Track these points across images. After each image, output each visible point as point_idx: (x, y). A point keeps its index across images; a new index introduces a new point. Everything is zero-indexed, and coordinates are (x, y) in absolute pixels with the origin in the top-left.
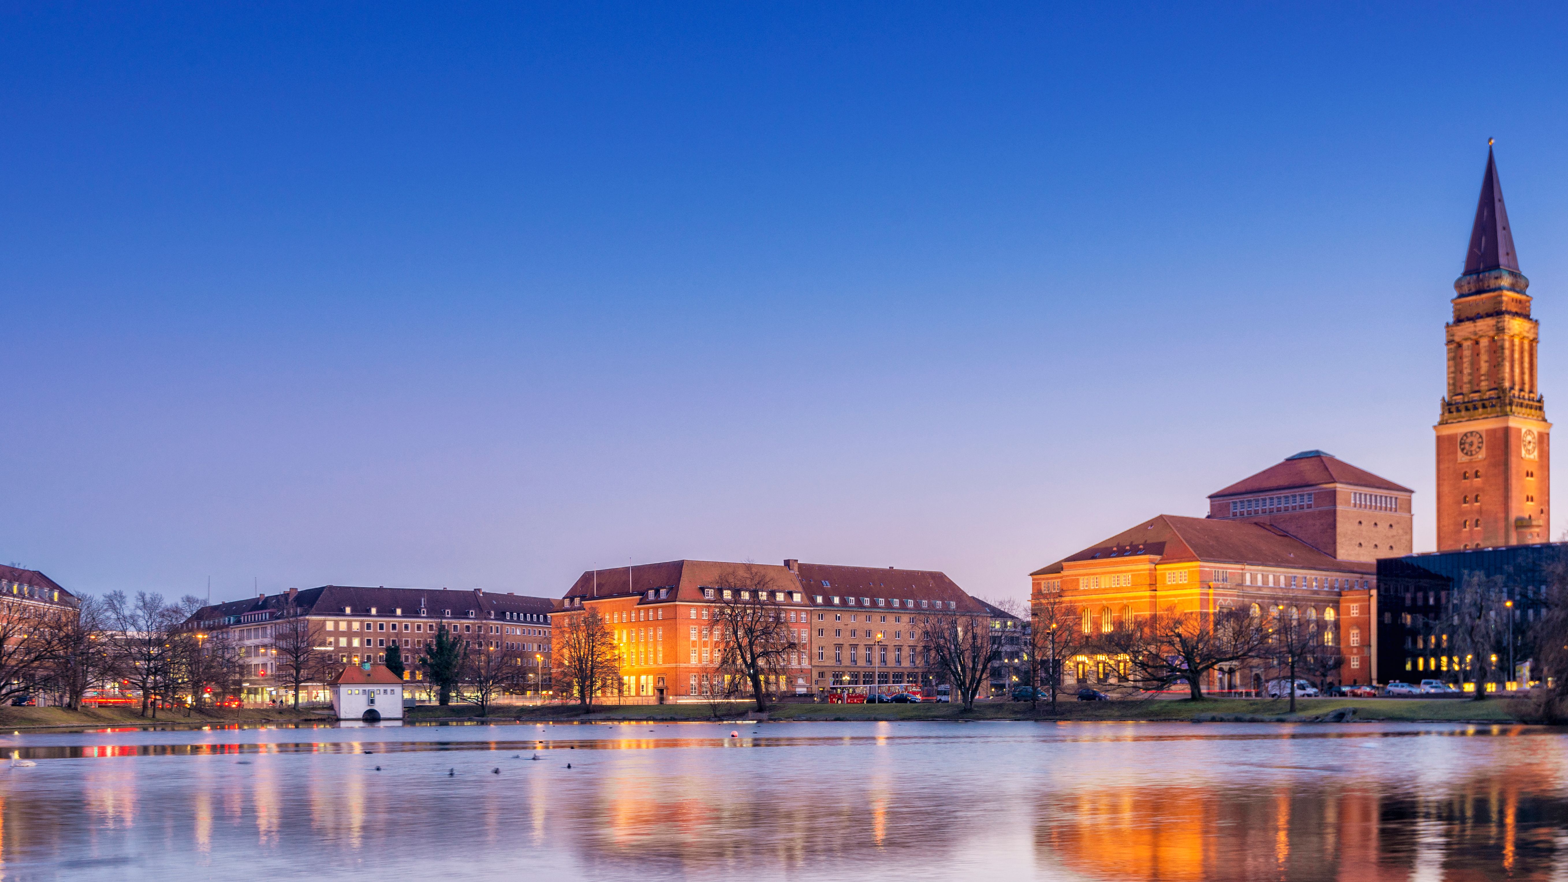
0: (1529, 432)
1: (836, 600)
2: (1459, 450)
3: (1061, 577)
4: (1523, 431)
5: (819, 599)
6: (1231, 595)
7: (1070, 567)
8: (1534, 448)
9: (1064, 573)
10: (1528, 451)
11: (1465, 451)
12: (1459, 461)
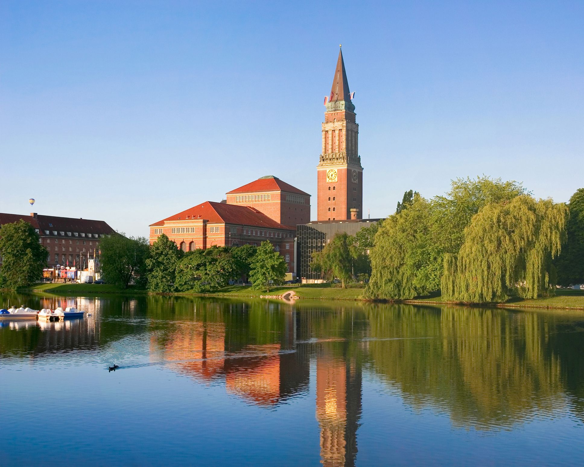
0: (355, 171)
1: (56, 233)
2: (327, 177)
3: (164, 228)
4: (352, 171)
5: (48, 232)
6: (238, 239)
7: (168, 223)
8: (356, 178)
9: (165, 226)
10: (354, 180)
11: (329, 178)
12: (327, 181)
